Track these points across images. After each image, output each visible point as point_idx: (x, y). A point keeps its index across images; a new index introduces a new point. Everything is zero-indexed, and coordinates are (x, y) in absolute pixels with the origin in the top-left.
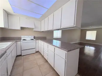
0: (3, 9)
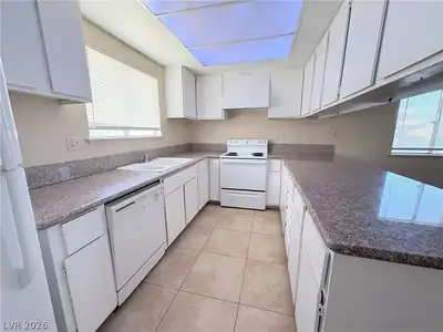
0: (183, 67)
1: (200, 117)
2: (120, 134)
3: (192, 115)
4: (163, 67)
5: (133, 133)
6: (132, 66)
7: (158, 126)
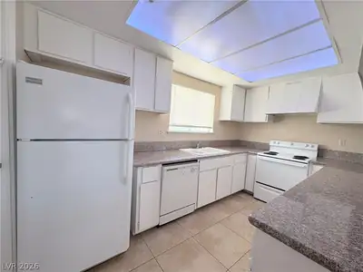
1: (247, 120)
2: (186, 130)
3: (240, 119)
4: (221, 87)
5: (193, 130)
6: (201, 90)
7: (212, 126)
